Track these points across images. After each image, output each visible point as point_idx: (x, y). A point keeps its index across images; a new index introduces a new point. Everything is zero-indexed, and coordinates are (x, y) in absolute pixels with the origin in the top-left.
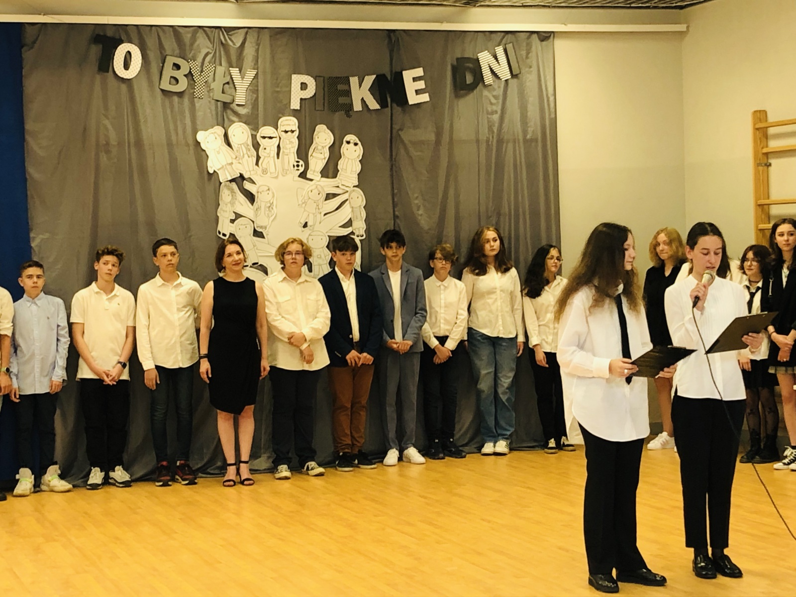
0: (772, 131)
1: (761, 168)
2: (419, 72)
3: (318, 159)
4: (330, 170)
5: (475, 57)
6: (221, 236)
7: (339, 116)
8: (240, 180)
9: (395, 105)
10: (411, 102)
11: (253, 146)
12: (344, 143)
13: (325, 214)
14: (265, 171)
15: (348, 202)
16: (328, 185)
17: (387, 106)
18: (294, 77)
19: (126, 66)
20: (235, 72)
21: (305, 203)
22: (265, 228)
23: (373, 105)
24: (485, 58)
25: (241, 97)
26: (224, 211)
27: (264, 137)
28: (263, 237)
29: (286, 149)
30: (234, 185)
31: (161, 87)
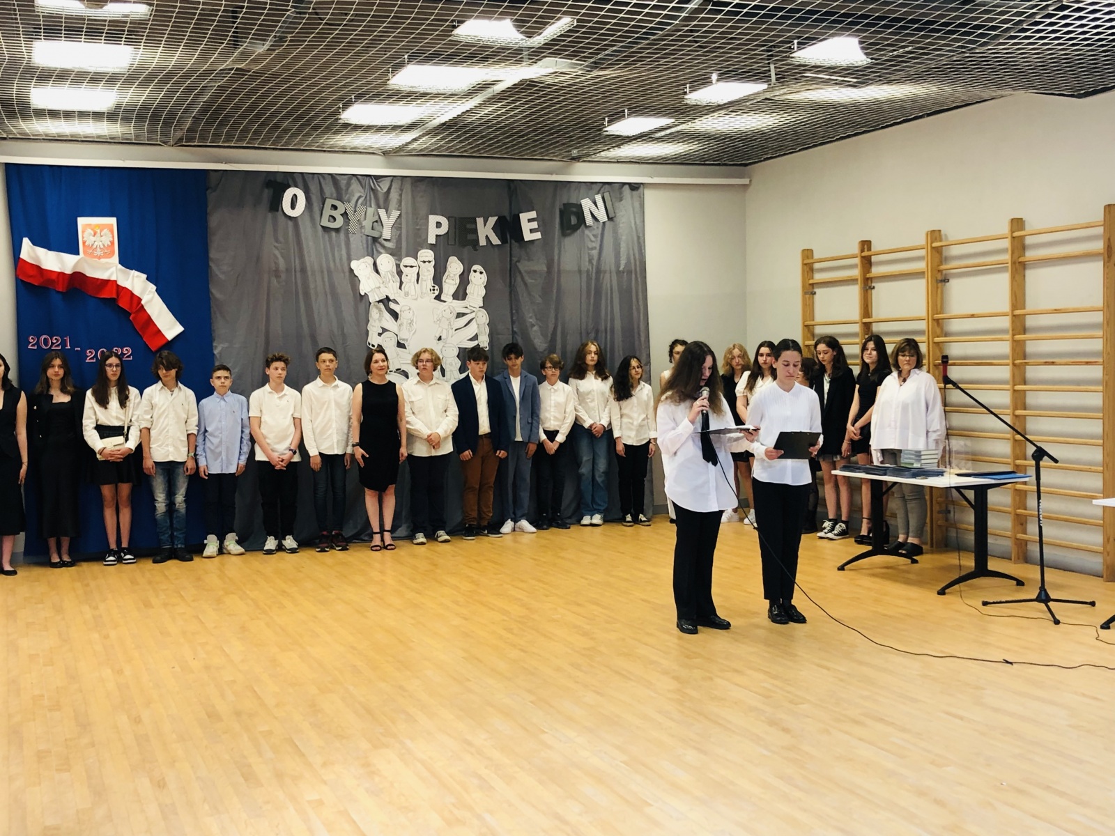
0: (817, 266)
1: (807, 296)
2: (533, 214)
3: (450, 285)
4: (460, 294)
5: (579, 203)
6: (371, 346)
7: (467, 250)
8: (386, 301)
9: (513, 241)
10: (526, 240)
11: (397, 273)
12: (472, 271)
13: (456, 330)
14: (407, 294)
15: (474, 320)
16: (459, 306)
17: (507, 242)
18: (431, 217)
19: (293, 206)
20: (382, 212)
21: (439, 320)
22: (407, 340)
23: (496, 241)
24: (586, 204)
25: (387, 234)
26: (373, 326)
27: (406, 266)
28: (406, 348)
29: (424, 276)
30: (381, 305)
31: (322, 224)
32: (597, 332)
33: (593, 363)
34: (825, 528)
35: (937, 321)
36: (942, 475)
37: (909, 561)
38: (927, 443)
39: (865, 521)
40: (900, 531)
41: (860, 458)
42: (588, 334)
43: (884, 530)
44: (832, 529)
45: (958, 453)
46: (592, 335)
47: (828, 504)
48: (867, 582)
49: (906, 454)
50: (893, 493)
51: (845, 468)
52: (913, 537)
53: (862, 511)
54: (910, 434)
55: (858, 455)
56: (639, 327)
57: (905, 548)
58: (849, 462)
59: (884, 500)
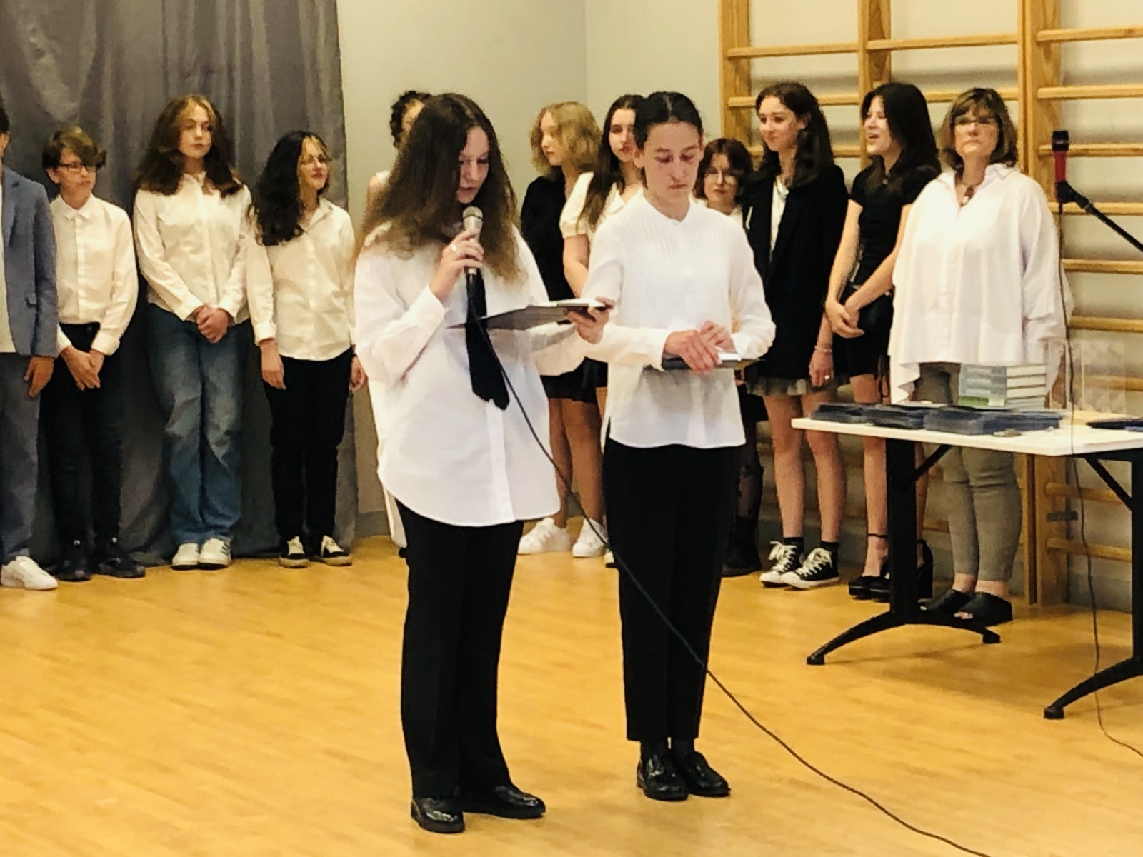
32: (208, 71)
33: (198, 153)
34: (775, 562)
35: (1045, 46)
36: (1057, 426)
37: (979, 637)
38: (1025, 348)
39: (873, 542)
40: (957, 566)
41: (858, 386)
42: (185, 75)
43: (920, 562)
44: (794, 565)
45: (1093, 370)
46: (195, 81)
47: (781, 504)
48: (876, 690)
49: (971, 376)
50: (940, 471)
51: (826, 412)
52: (986, 579)
53: (865, 518)
54: (984, 326)
55: (853, 380)
56: (314, 62)
57: (969, 605)
58: (834, 396)
59: (918, 491)
